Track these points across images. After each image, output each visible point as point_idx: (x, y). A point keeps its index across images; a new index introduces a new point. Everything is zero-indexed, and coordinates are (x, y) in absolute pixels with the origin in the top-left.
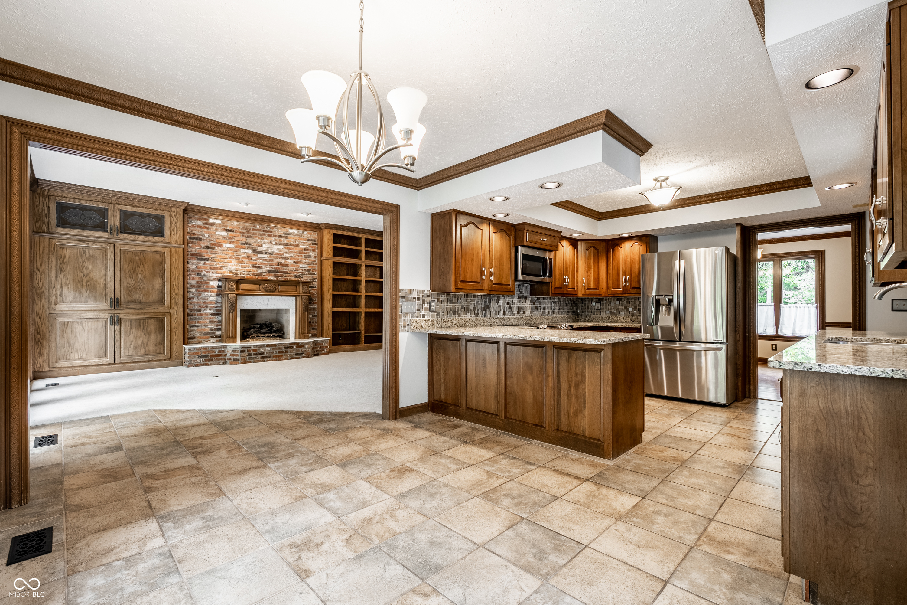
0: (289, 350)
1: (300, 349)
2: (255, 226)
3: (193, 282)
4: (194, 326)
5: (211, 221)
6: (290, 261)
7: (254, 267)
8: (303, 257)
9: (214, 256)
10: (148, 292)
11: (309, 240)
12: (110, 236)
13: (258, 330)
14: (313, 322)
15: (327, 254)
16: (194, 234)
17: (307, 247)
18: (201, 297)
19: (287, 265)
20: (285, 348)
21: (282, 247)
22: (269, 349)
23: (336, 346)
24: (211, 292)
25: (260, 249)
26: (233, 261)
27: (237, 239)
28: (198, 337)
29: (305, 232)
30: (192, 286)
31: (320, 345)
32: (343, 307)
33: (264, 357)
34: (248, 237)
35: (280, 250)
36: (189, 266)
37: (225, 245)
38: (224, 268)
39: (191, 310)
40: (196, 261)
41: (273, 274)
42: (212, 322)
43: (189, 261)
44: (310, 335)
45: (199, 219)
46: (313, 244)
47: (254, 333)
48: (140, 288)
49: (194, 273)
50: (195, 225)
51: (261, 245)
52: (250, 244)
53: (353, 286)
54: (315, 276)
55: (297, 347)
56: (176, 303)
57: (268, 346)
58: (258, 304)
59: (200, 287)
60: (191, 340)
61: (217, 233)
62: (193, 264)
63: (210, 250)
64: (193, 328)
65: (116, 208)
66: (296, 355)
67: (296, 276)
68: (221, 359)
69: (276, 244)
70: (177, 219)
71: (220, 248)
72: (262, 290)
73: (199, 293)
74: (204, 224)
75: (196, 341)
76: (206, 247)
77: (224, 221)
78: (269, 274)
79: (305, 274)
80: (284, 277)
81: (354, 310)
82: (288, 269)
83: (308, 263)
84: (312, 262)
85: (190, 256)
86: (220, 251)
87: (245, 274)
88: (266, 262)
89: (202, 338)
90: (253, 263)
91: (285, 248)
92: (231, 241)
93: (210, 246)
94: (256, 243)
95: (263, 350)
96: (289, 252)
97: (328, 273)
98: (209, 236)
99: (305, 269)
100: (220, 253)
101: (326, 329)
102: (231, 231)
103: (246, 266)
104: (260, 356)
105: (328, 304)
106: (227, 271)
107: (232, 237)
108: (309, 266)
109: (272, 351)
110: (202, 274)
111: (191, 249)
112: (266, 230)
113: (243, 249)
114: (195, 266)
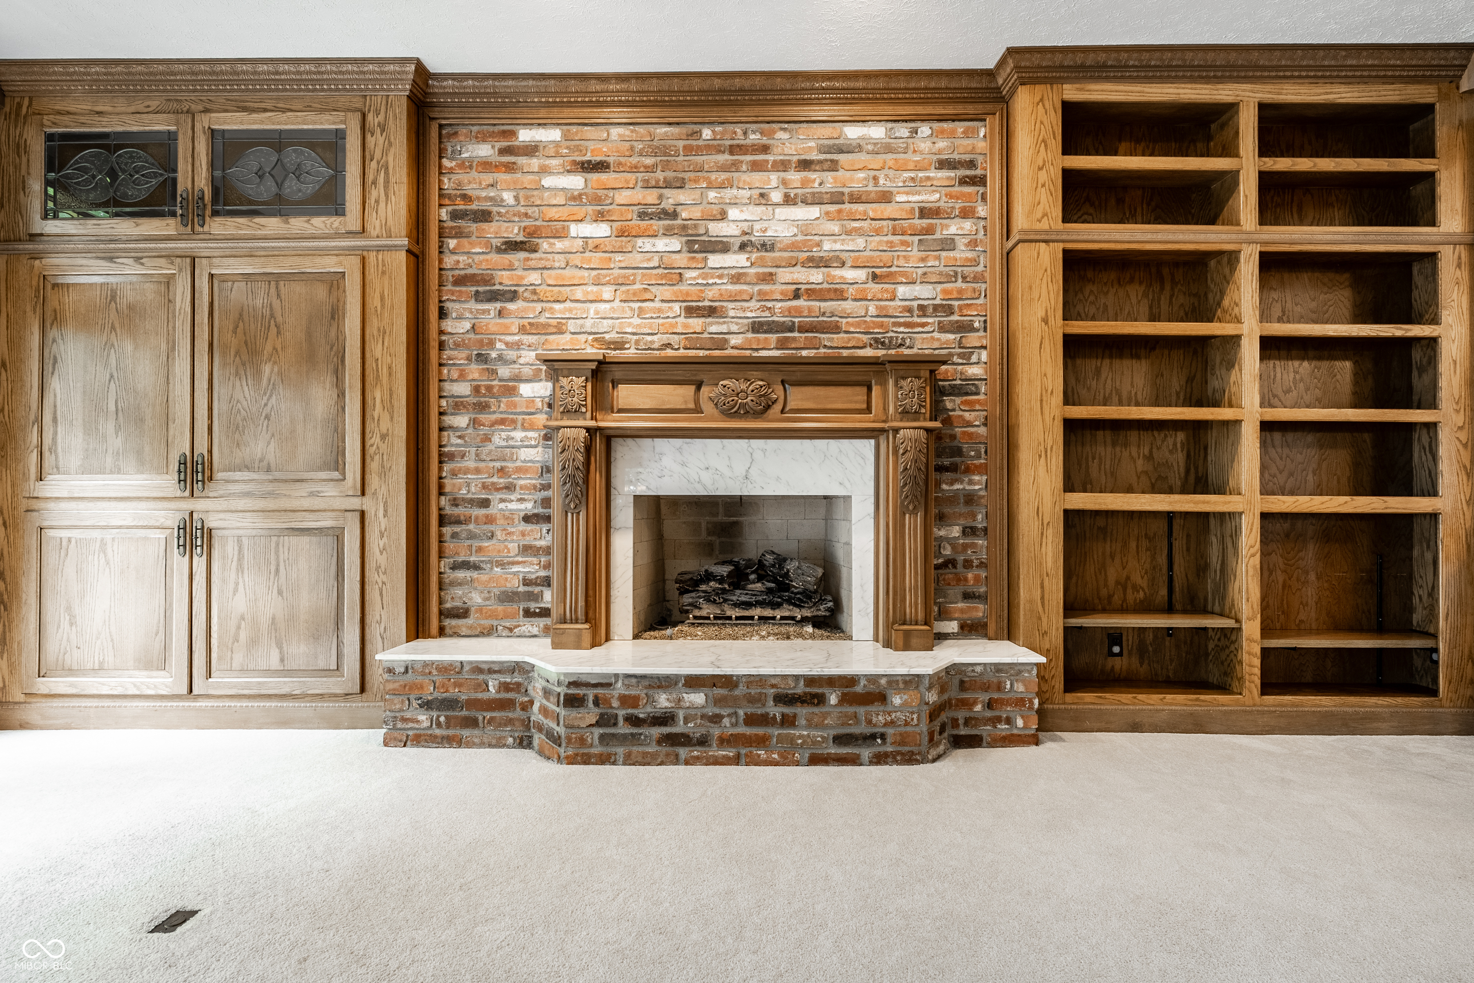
0: (802, 712)
1: (861, 710)
2: (697, 134)
3: (462, 389)
4: (466, 565)
5: (525, 135)
6: (850, 274)
7: (691, 312)
8: (915, 253)
9: (534, 277)
10: (293, 431)
11: (943, 164)
12: (182, 229)
13: (724, 591)
14: (968, 564)
15: (1031, 212)
16: (466, 198)
17: (931, 198)
18: (491, 447)
19: (839, 295)
20: (782, 699)
21: (814, 212)
22: (697, 698)
23: (1088, 697)
24: (524, 429)
25: (718, 229)
26: (607, 292)
27: (623, 197)
28: (480, 610)
29: (925, 130)
30: (459, 406)
31: (986, 688)
32: (1130, 490)
33: (682, 740)
34: (668, 185)
35: (805, 228)
36: (449, 325)
37: (575, 229)
38: (572, 326)
39: (455, 503)
40: (473, 305)
41: (773, 337)
42: (527, 549)
43: (448, 305)
44: (952, 627)
45: (482, 138)
46: (963, 182)
47: (708, 600)
48: (267, 417)
49: (464, 354)
50: (471, 160)
51: (723, 216)
52: (674, 215)
53: (1190, 380)
54: (973, 339)
55: (845, 699)
56: (384, 472)
57: (694, 682)
59: (483, 407)
60: (454, 622)
61: (548, 181)
62: (460, 318)
63: (522, 255)
64: (461, 574)
65: (198, 127)
66: (839, 740)
67: (878, 343)
68: (510, 721)
69: (789, 201)
70: (388, 137)
71: (559, 245)
72: (708, 408)
73: (483, 430)
74: (503, 151)
75: (470, 627)
76: (506, 243)
77: (574, 129)
78: (758, 340)
79: (926, 329)
80: (825, 347)
81: (1192, 505)
82: (844, 310)
83: (941, 274)
84: (959, 269)
85: (450, 287)
86: (557, 256)
87: (656, 346)
88: (745, 287)
89: (493, 615)
90: (687, 294)
91: (827, 213)
92: (599, 208)
93: (520, 238)
94: (700, 208)
95: (667, 704)
96: (848, 233)
97: (1041, 313)
98: (516, 198)
99: (922, 308)
100: (557, 265)
101: (1031, 601)
102: (600, 167)
103: (660, 310)
104: (657, 732)
105: (1042, 470)
106: (583, 337)
107: (601, 193)
108: (944, 291)
109: (717, 711)
110: (494, 355)
111: (456, 258)
112: (742, 142)
113: (646, 240)
114: (467, 325)
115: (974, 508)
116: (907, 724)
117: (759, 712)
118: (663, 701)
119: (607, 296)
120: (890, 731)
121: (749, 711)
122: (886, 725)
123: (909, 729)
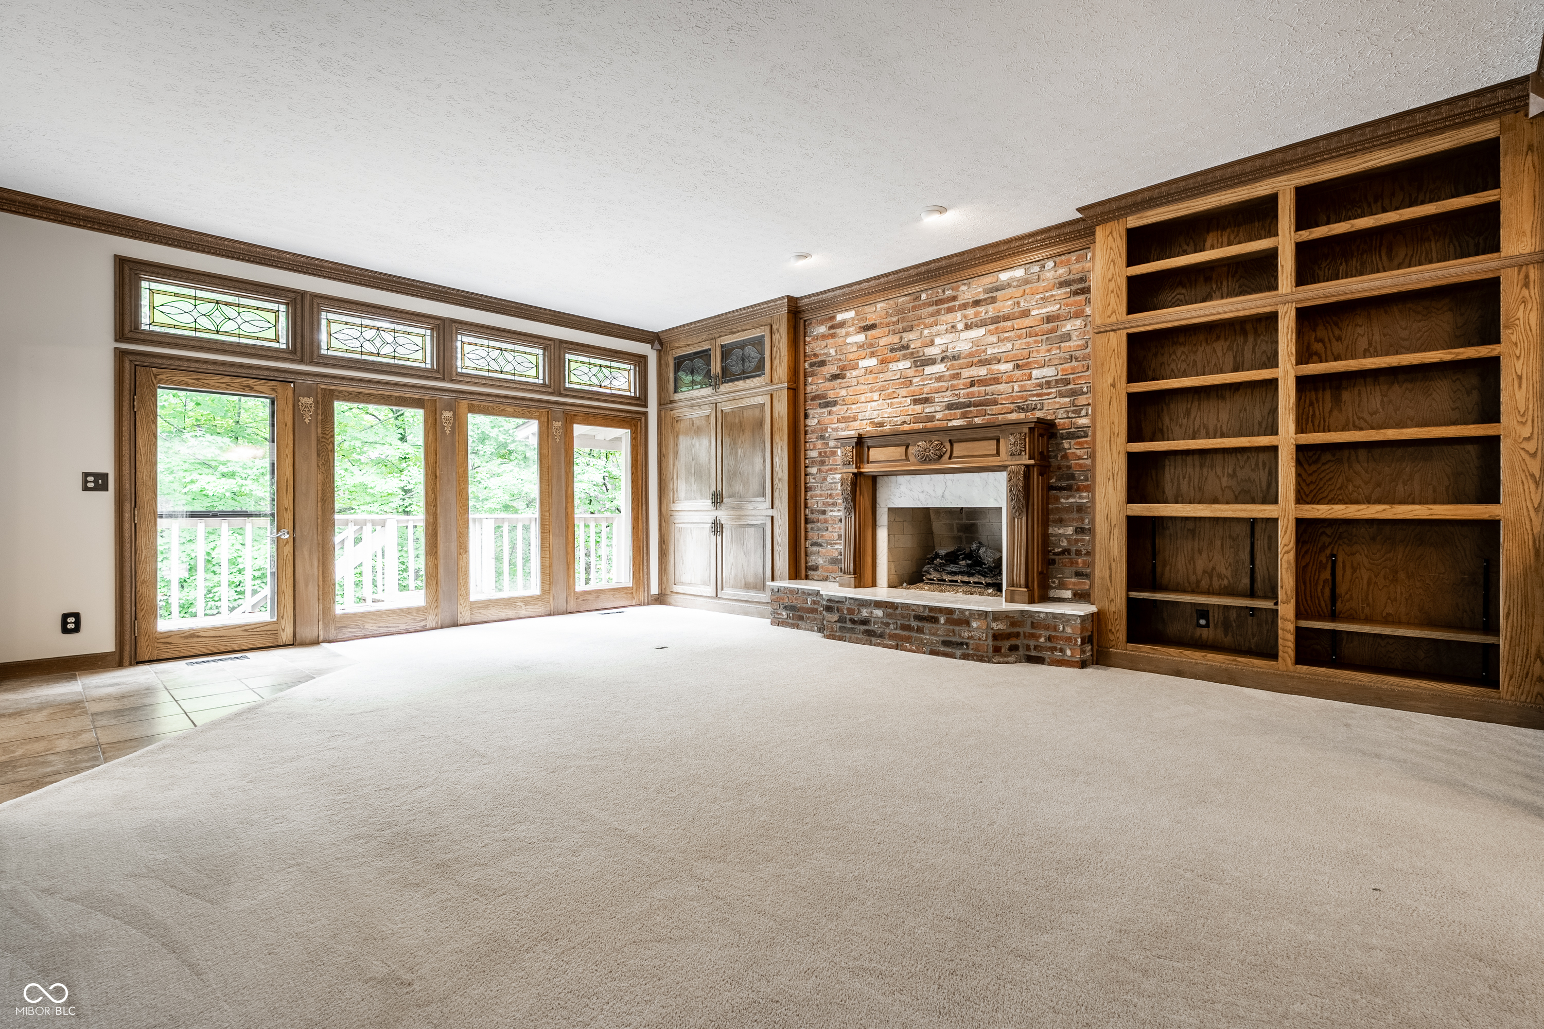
0: (927, 625)
1: (956, 629)
2: (919, 297)
3: (814, 454)
4: (816, 544)
5: (840, 317)
6: (1003, 367)
7: (916, 402)
8: (1044, 347)
9: (843, 392)
10: (748, 479)
11: (1062, 284)
12: (713, 391)
14: (1078, 553)
15: (1103, 312)
16: (816, 355)
17: (1053, 308)
18: (825, 483)
19: (996, 381)
20: (919, 618)
21: (982, 331)
22: (879, 613)
23: (1145, 648)
24: (836, 474)
25: (930, 352)
26: (876, 396)
27: (883, 342)
28: (822, 567)
29: (1050, 264)
30: (813, 463)
31: (1047, 628)
32: (1215, 501)
33: (870, 633)
34: (904, 331)
35: (977, 342)
36: (808, 422)
37: (861, 364)
38: (860, 417)
39: (811, 512)
40: (818, 410)
41: (959, 411)
43: (809, 411)
44: (1068, 594)
45: (822, 323)
46: (1076, 293)
48: (740, 473)
49: (815, 436)
50: (817, 335)
51: (932, 343)
52: (908, 347)
54: (1082, 400)
55: (948, 621)
56: (780, 497)
58: (922, 497)
59: (823, 463)
60: (812, 573)
61: (849, 340)
62: (813, 417)
63: (839, 381)
64: (815, 549)
65: (717, 344)
66: (946, 643)
67: (1020, 409)
69: (968, 327)
70: (780, 335)
71: (854, 373)
72: (913, 458)
73: (823, 475)
74: (832, 327)
75: (818, 576)
76: (831, 376)
77: (860, 309)
78: (951, 414)
79: (1051, 396)
80: (989, 414)
81: (1231, 512)
82: (999, 391)
83: (1060, 358)
84: (1073, 353)
85: (810, 402)
86: (853, 379)
87: (899, 423)
88: (943, 384)
89: (827, 570)
90: (914, 392)
91: (989, 331)
92: (872, 350)
93: (838, 372)
94: (920, 341)
95: (866, 614)
96: (1002, 341)
97: (1110, 381)
98: (836, 351)
99: (1048, 383)
100: (853, 384)
101: (1102, 578)
102: (873, 327)
103: (901, 403)
104: (863, 628)
105: (1110, 489)
106: (865, 422)
107: (873, 341)
108: (1063, 370)
109: (888, 621)
110: (827, 435)
111: (811, 387)
112: (942, 297)
113: (894, 364)
114: (816, 421)
115: (1083, 515)
116: (980, 639)
117: (907, 623)
118: (865, 613)
119: (876, 398)
120: (971, 642)
121: (902, 622)
122: (968, 638)
123: (981, 642)
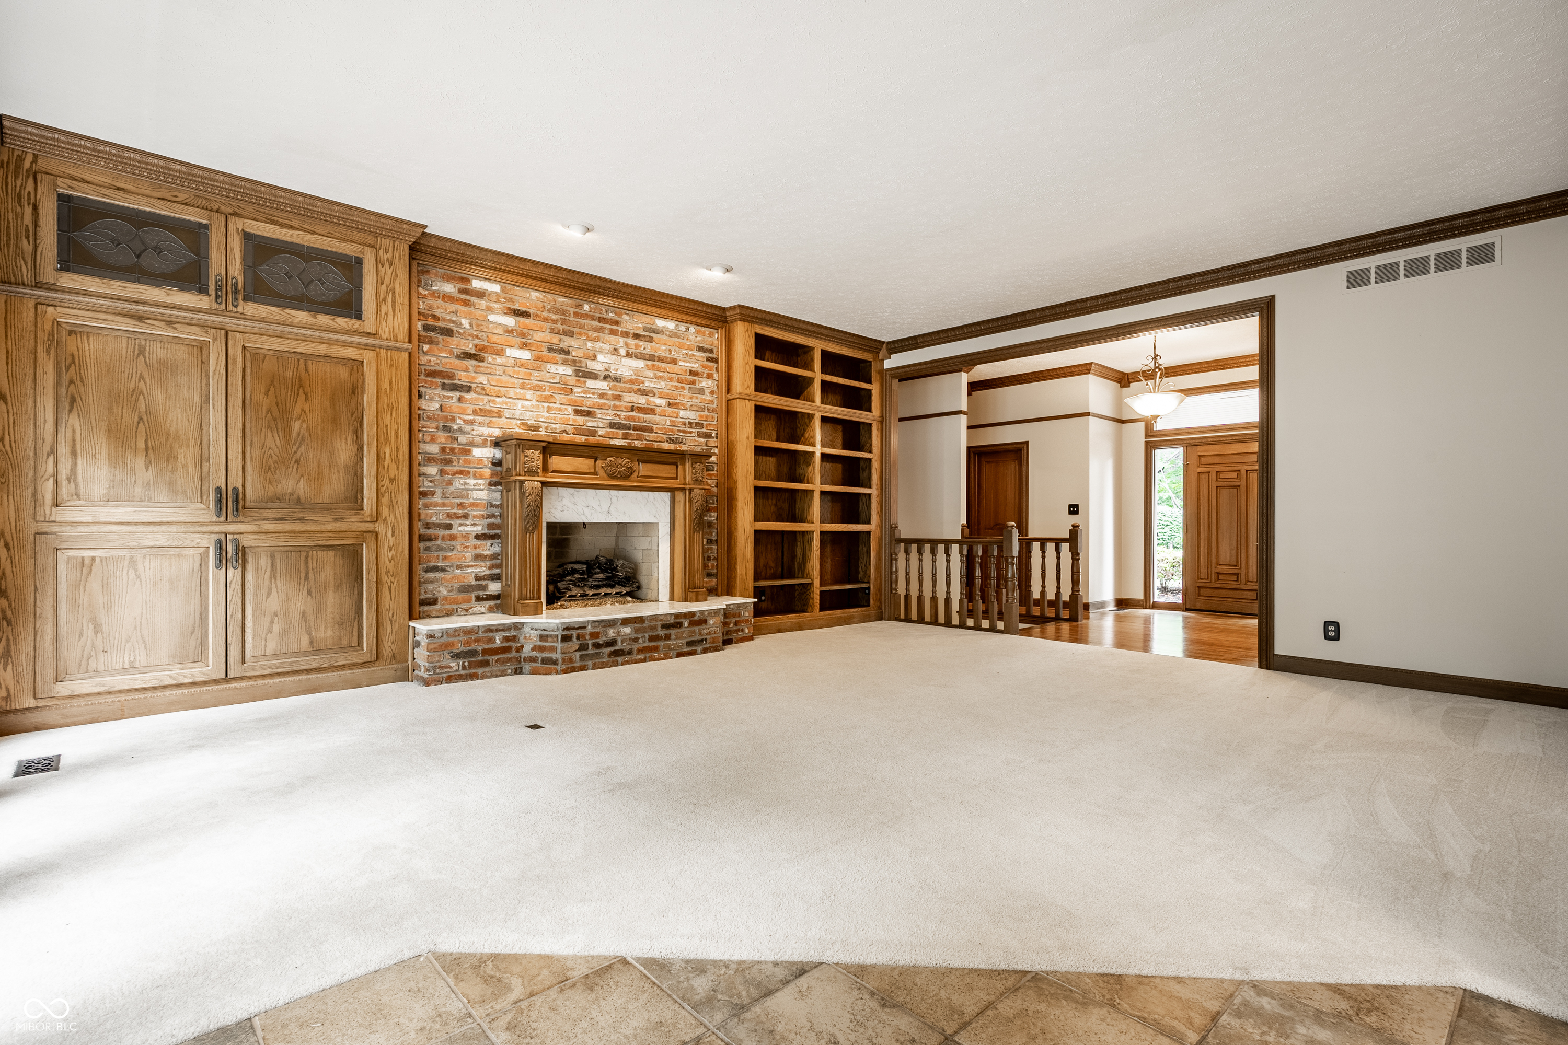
0: (673, 632)
1: (697, 629)
2: (580, 306)
3: (433, 449)
4: (436, 569)
5: (476, 284)
6: (658, 401)
7: (577, 412)
8: (686, 392)
9: (482, 379)
10: (320, 473)
11: (700, 349)
12: (215, 306)
13: (583, 579)
15: (743, 385)
16: (435, 317)
17: (696, 366)
18: (451, 489)
19: (652, 411)
20: (666, 626)
21: (641, 364)
22: (627, 630)
23: (763, 618)
24: (475, 477)
25: (593, 366)
26: (529, 394)
27: (538, 336)
28: (446, 598)
29: (692, 329)
30: (430, 460)
31: (734, 616)
33: (617, 653)
34: (565, 334)
35: (637, 372)
36: (423, 404)
37: (509, 352)
38: (507, 413)
39: (428, 526)
40: (439, 391)
41: (621, 432)
42: (478, 557)
43: (422, 389)
45: (448, 279)
46: (709, 359)
47: (575, 585)
48: (297, 462)
49: (434, 424)
50: (438, 292)
51: (594, 358)
52: (568, 353)
53: (790, 469)
54: (713, 442)
55: (690, 624)
56: (391, 506)
57: (626, 622)
58: (587, 511)
59: (448, 462)
60: (426, 608)
61: (492, 318)
62: (431, 399)
63: (473, 362)
64: (432, 575)
65: (231, 226)
66: (689, 644)
67: (671, 440)
68: (509, 660)
69: (629, 355)
70: (394, 270)
71: (499, 360)
72: (601, 473)
73: (447, 477)
74: (461, 291)
75: (439, 611)
76: (464, 353)
77: (509, 287)
78: (613, 433)
79: (692, 435)
80: (646, 440)
82: (655, 421)
83: (698, 406)
84: (706, 405)
85: (422, 377)
86: (498, 367)
87: (558, 431)
88: (606, 401)
89: (455, 602)
90: (575, 402)
91: (647, 366)
92: (524, 340)
93: (473, 351)
94: (582, 351)
95: (613, 635)
96: (657, 378)
97: (746, 435)
98: (471, 324)
99: (690, 423)
100: (498, 373)
101: (742, 575)
102: (525, 314)
103: (560, 409)
104: (607, 650)
105: (746, 511)
106: (514, 421)
107: (525, 331)
108: (700, 416)
109: (636, 636)
110: (455, 427)
111: (428, 358)
112: (605, 317)
113: (553, 365)
114: (437, 406)
115: (712, 530)
116: (715, 633)
117: (655, 634)
118: (611, 633)
119: (528, 397)
120: (708, 637)
121: (650, 634)
122: (707, 634)
123: (716, 635)
